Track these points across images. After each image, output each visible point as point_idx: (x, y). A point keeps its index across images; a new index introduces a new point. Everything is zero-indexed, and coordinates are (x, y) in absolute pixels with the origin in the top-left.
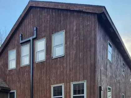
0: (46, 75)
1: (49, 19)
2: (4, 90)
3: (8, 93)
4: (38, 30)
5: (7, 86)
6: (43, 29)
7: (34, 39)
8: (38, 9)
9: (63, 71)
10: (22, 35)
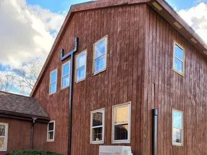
0: (86, 98)
1: (91, 24)
2: (41, 119)
3: (47, 123)
4: (79, 41)
5: (46, 115)
6: (85, 38)
7: (74, 53)
8: (81, 14)
9: (104, 91)
10: (63, 50)
